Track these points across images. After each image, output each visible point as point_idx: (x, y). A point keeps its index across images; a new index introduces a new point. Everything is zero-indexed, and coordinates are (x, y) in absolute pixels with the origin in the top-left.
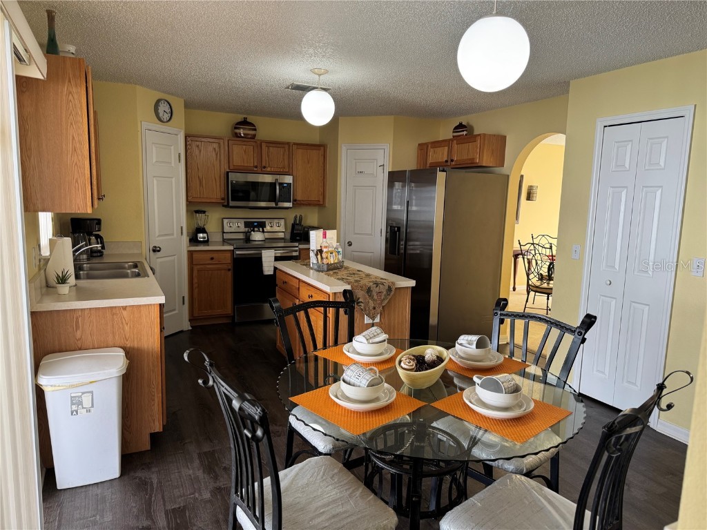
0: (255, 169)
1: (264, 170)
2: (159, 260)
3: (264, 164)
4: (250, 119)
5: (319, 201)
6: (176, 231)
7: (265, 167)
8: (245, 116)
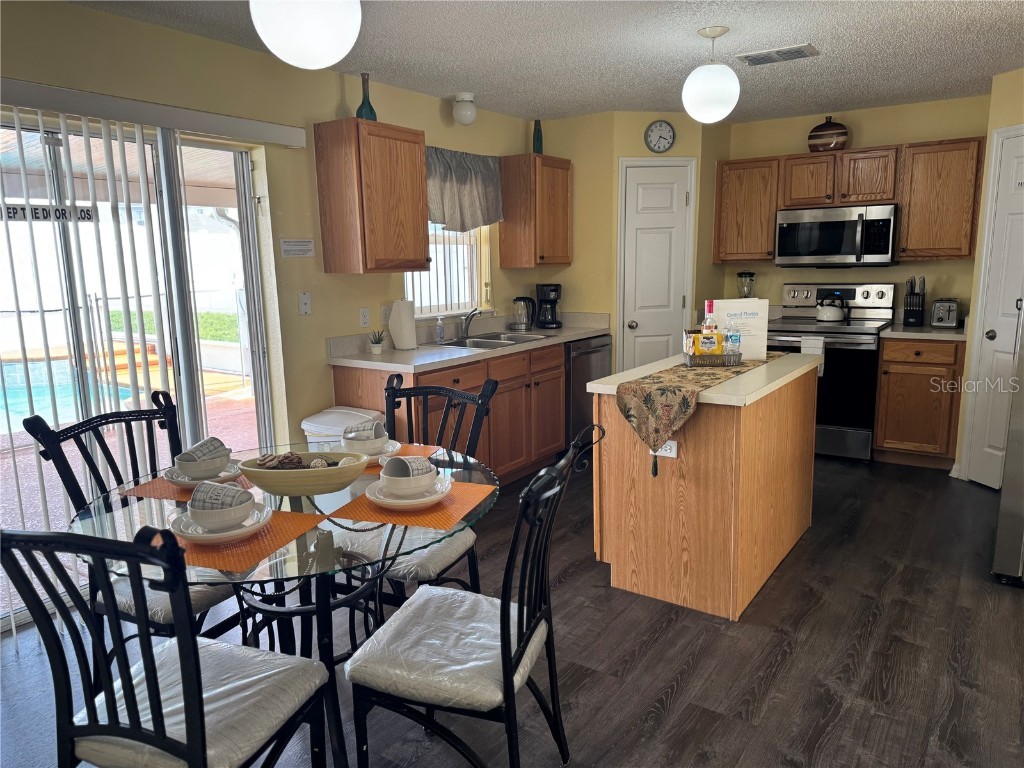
0: (828, 201)
1: (844, 200)
2: (639, 340)
3: (844, 191)
4: (836, 117)
5: (960, 249)
6: (676, 302)
7: (844, 196)
8: (828, 115)
